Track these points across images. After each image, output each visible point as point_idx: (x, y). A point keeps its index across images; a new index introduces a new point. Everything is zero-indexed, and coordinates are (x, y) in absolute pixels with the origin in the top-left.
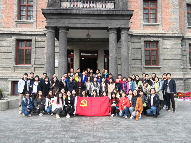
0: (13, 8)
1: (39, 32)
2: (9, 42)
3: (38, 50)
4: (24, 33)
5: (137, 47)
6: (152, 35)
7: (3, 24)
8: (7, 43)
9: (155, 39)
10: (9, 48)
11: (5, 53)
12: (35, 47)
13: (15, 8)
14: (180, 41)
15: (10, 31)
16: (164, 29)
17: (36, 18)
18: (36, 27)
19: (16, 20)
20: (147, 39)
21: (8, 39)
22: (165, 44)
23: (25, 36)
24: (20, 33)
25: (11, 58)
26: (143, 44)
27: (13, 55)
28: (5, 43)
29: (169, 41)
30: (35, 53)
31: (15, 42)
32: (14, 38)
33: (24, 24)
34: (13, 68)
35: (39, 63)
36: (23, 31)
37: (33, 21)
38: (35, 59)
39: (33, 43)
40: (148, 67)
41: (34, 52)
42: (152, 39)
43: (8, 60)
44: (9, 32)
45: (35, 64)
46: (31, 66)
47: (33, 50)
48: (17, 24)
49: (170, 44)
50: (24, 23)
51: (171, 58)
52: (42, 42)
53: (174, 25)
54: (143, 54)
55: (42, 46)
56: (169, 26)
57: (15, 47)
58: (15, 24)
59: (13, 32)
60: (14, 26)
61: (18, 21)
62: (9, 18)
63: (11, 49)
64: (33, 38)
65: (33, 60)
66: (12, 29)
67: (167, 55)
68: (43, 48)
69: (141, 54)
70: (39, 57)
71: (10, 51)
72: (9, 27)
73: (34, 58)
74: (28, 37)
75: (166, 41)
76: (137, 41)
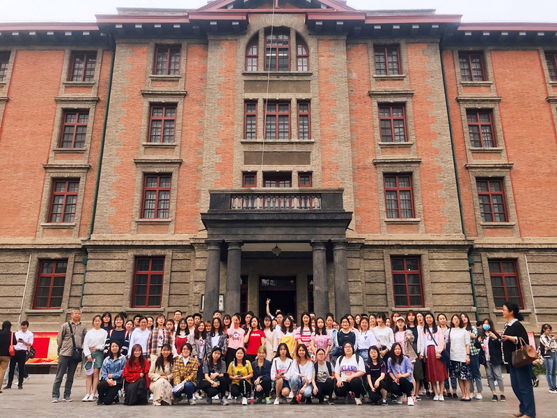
0: (132, 196)
1: (181, 241)
2: (121, 261)
3: (177, 277)
4: (152, 244)
5: (376, 268)
6: (405, 243)
7: (112, 226)
8: (116, 264)
9: (413, 252)
10: (120, 274)
11: (112, 284)
12: (172, 272)
13: (137, 197)
14: (465, 256)
15: (125, 241)
16: (430, 231)
17: (174, 215)
18: (175, 230)
19: (137, 219)
20: (395, 252)
21: (119, 255)
22: (435, 261)
23: (152, 250)
24: (145, 243)
25: (122, 293)
26: (388, 262)
27: (127, 288)
28: (113, 265)
29: (442, 255)
30: (171, 283)
31: (132, 262)
32: (131, 254)
33: (150, 226)
35: (178, 304)
36: (150, 241)
37: (170, 219)
38: (170, 295)
39: (167, 263)
40: (402, 309)
41: (169, 281)
42: (406, 252)
43: (116, 297)
44: (123, 243)
45: (169, 306)
46: (162, 309)
47: (166, 277)
48: (138, 227)
49: (446, 261)
50: (151, 223)
51: (449, 291)
52: (185, 261)
53: (449, 221)
54: (390, 282)
55: (184, 268)
56: (441, 224)
57: (131, 271)
58: (134, 225)
59: (130, 243)
60: (132, 230)
61: (141, 220)
62: (123, 216)
63: (124, 276)
64: (169, 253)
65: (165, 297)
66: (128, 237)
67: (440, 285)
68: (187, 273)
69: (385, 283)
70: (178, 291)
71: (122, 280)
72: (123, 231)
73: (168, 293)
74: (159, 252)
75: (435, 255)
76: (375, 255)
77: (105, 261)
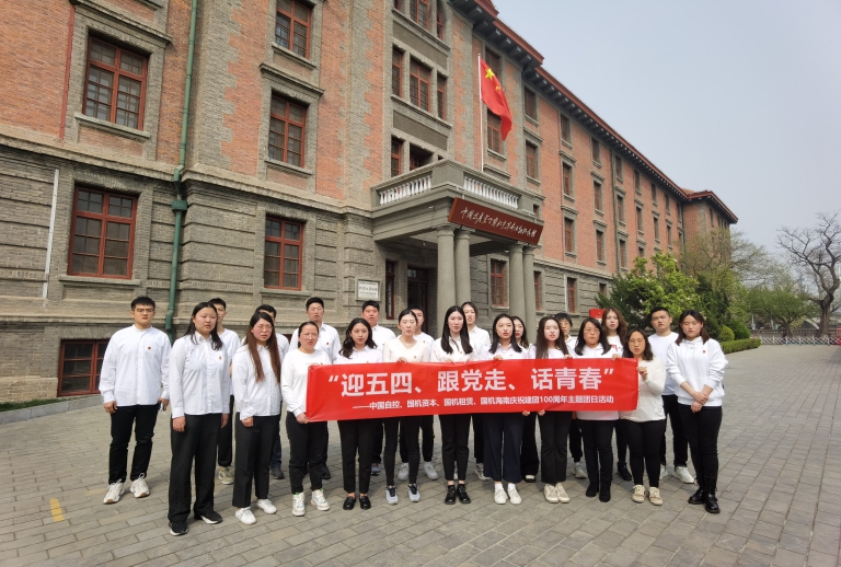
0: (256, 120)
2: (246, 217)
3: (323, 253)
4: (294, 201)
7: (228, 159)
8: (239, 219)
10: (245, 236)
12: (316, 245)
17: (314, 165)
18: (316, 189)
19: (266, 158)
21: (243, 207)
25: (251, 265)
27: (258, 258)
28: (234, 220)
30: (315, 259)
31: (262, 221)
32: (262, 209)
33: (284, 174)
34: (260, 296)
35: (324, 287)
37: (310, 171)
38: (316, 275)
39: (308, 231)
41: (313, 256)
43: (243, 271)
44: (255, 191)
45: (315, 290)
47: (308, 251)
48: (267, 170)
50: (286, 170)
52: (330, 233)
55: (330, 242)
57: (262, 234)
58: (261, 167)
59: (264, 193)
60: (258, 173)
61: (272, 161)
62: (245, 146)
63: (253, 241)
64: (311, 218)
65: (307, 277)
66: (255, 181)
68: (332, 249)
70: (324, 272)
71: (249, 246)
72: (246, 171)
73: (313, 272)
74: (299, 215)
77: (221, 213)
